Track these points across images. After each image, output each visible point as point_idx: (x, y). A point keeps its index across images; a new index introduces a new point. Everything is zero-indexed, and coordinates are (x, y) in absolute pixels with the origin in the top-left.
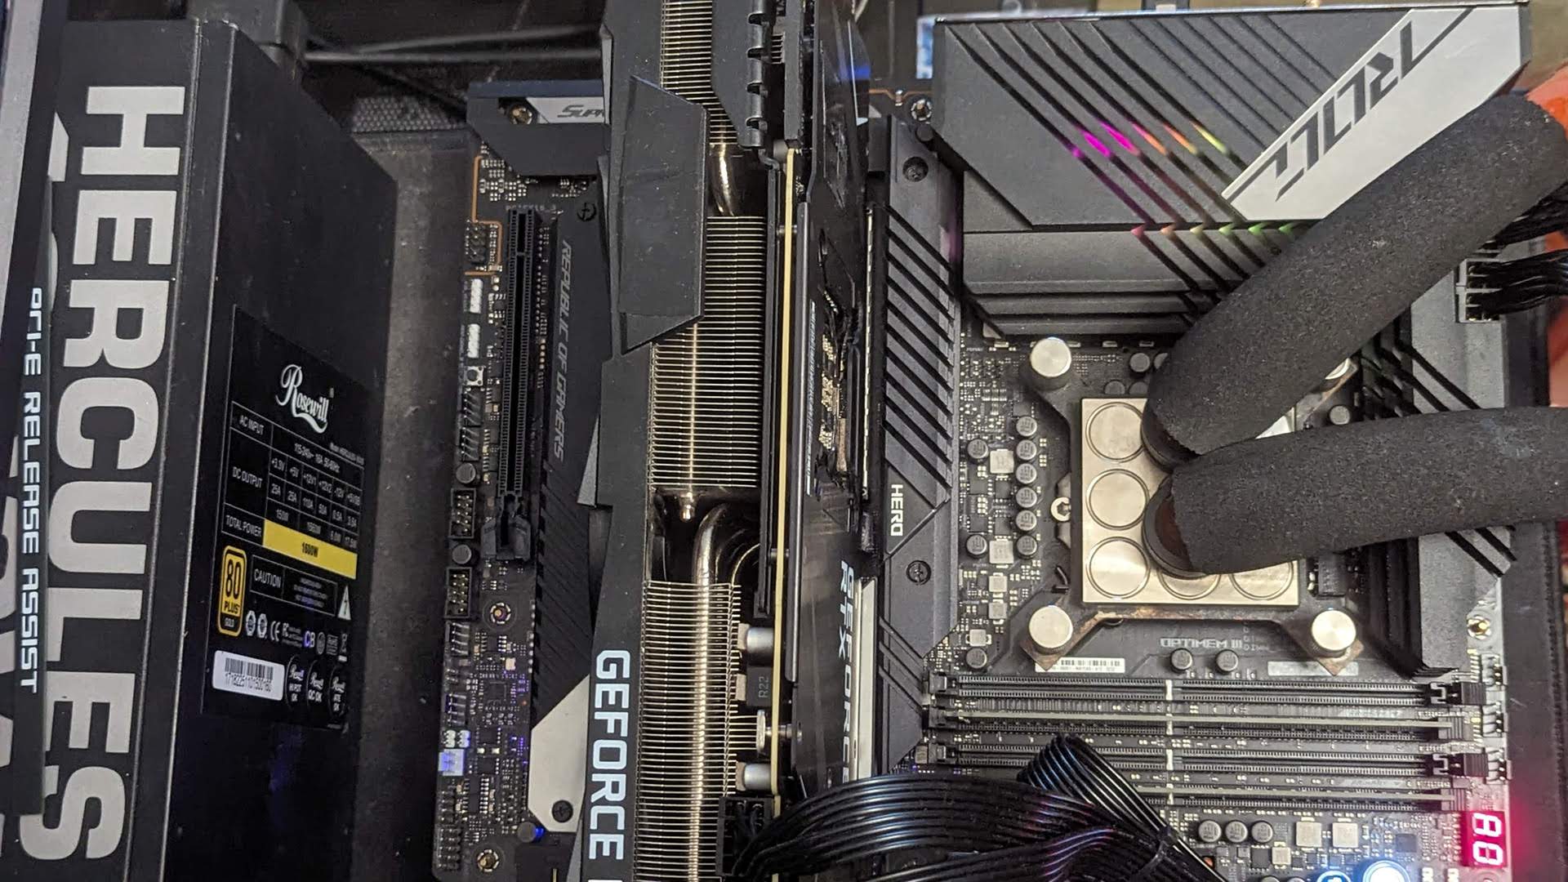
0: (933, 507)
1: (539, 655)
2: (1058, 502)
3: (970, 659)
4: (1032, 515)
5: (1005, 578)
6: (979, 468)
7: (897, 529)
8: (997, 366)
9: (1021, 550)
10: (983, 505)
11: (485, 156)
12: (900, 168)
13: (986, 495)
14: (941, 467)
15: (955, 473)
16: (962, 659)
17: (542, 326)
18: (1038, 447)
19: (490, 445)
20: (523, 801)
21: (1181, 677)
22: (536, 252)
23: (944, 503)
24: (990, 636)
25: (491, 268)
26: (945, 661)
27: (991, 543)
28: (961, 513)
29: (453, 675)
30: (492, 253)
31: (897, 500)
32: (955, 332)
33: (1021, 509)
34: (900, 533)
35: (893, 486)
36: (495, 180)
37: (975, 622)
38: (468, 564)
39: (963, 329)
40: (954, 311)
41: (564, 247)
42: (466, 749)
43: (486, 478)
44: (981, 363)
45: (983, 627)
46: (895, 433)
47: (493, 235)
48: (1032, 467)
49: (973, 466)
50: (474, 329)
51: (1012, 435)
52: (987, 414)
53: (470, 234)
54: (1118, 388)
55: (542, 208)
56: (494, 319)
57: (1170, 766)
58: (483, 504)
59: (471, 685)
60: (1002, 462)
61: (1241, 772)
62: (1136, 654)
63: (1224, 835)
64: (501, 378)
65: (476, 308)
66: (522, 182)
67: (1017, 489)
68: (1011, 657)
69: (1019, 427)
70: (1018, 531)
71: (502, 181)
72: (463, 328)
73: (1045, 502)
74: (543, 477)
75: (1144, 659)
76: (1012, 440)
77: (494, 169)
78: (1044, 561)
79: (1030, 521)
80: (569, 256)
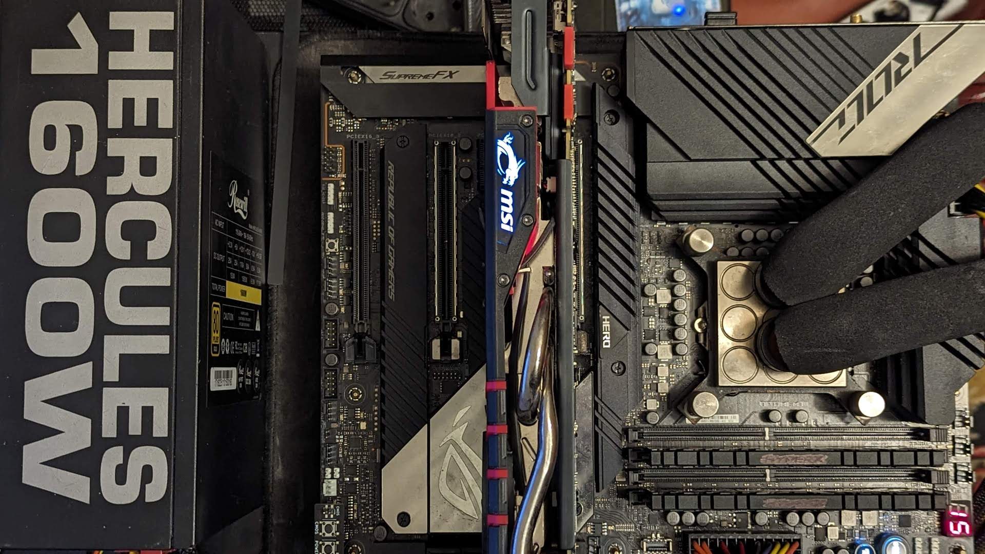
1: (381, 420)
2: (698, 321)
3: (647, 417)
4: (684, 329)
5: (667, 367)
6: (650, 300)
7: (607, 344)
9: (676, 350)
10: (652, 323)
11: (332, 103)
12: (602, 117)
13: (654, 316)
16: (644, 416)
18: (687, 288)
19: (345, 289)
20: (377, 511)
21: (772, 424)
24: (658, 402)
25: (339, 176)
26: (631, 417)
27: (659, 346)
30: (339, 166)
31: (606, 326)
33: (677, 326)
34: (609, 346)
35: (604, 317)
36: (339, 118)
37: (650, 394)
38: (335, 366)
40: (637, 206)
41: (390, 165)
42: (338, 479)
43: (342, 309)
44: (649, 234)
45: (655, 397)
48: (683, 300)
49: (647, 299)
50: (331, 216)
51: (669, 280)
52: (654, 267)
53: (325, 154)
54: (734, 252)
55: (370, 137)
56: (343, 208)
57: (768, 479)
58: (342, 326)
59: (339, 439)
60: (663, 296)
61: (809, 481)
62: (745, 412)
63: (801, 521)
64: (349, 246)
65: (331, 201)
66: (357, 120)
67: (672, 312)
68: (671, 415)
69: (675, 276)
70: (675, 339)
71: (343, 119)
72: (323, 214)
73: (690, 321)
74: (383, 311)
75: (751, 415)
76: (669, 283)
77: (337, 111)
78: (690, 356)
79: (683, 334)
80: (393, 171)
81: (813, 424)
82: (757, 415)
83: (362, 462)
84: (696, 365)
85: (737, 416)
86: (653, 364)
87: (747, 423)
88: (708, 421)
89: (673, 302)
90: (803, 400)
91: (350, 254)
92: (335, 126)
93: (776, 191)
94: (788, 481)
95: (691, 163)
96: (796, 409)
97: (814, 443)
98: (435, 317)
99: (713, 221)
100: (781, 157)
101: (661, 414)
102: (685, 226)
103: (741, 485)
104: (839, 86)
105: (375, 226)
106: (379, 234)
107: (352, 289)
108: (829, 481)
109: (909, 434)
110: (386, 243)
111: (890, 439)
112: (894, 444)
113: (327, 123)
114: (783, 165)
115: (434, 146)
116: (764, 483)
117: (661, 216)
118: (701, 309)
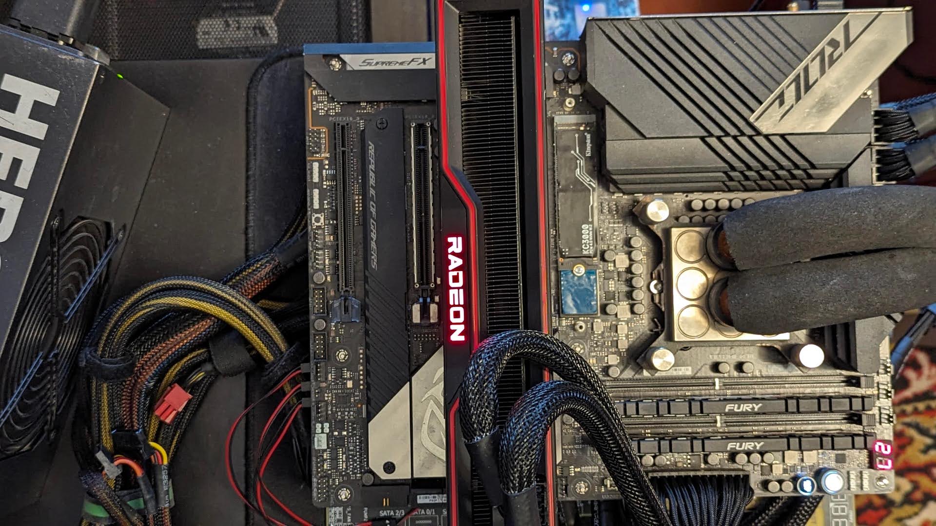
1: (367, 378)
2: (654, 283)
3: (610, 372)
4: (640, 291)
5: (626, 325)
6: (610, 265)
9: (636, 311)
10: (612, 285)
11: (315, 88)
13: (613, 279)
16: (604, 371)
17: (355, 188)
18: (643, 253)
19: (330, 259)
20: (366, 462)
21: (723, 376)
24: (619, 358)
25: (323, 155)
27: (618, 306)
28: (600, 290)
29: (316, 392)
30: (323, 146)
33: (635, 288)
36: (322, 102)
37: (611, 350)
38: (324, 329)
41: (370, 145)
42: (328, 433)
43: (329, 278)
45: (615, 353)
48: (639, 265)
49: (606, 263)
50: (316, 192)
51: (627, 246)
52: (612, 234)
53: (310, 136)
54: (685, 219)
55: (351, 119)
56: (327, 186)
57: (719, 425)
58: (328, 294)
59: (328, 397)
60: (622, 262)
61: (755, 425)
62: (697, 364)
63: (749, 461)
64: (333, 220)
65: (316, 179)
66: (339, 103)
67: (630, 276)
68: (632, 368)
69: (632, 242)
70: (633, 299)
71: (325, 103)
72: (308, 191)
73: (646, 283)
74: (366, 279)
75: (702, 367)
76: (626, 249)
77: (320, 95)
78: (647, 315)
79: (640, 295)
80: (373, 150)
81: (758, 374)
82: (708, 367)
83: (349, 418)
84: (652, 324)
85: (690, 368)
86: (614, 323)
87: (699, 375)
88: (664, 374)
89: (631, 265)
90: (748, 353)
91: (335, 227)
92: (318, 109)
93: (723, 164)
94: (737, 426)
95: (646, 141)
96: (743, 360)
97: (759, 391)
98: (414, 284)
99: (666, 192)
100: (727, 134)
101: (622, 367)
102: (640, 197)
103: (694, 430)
104: (778, 68)
105: (357, 201)
106: (361, 209)
107: (338, 260)
108: (773, 425)
109: (843, 382)
110: (368, 217)
111: (827, 387)
112: (831, 390)
113: (311, 107)
114: (729, 141)
115: (411, 127)
116: (715, 428)
117: (618, 188)
118: (656, 271)
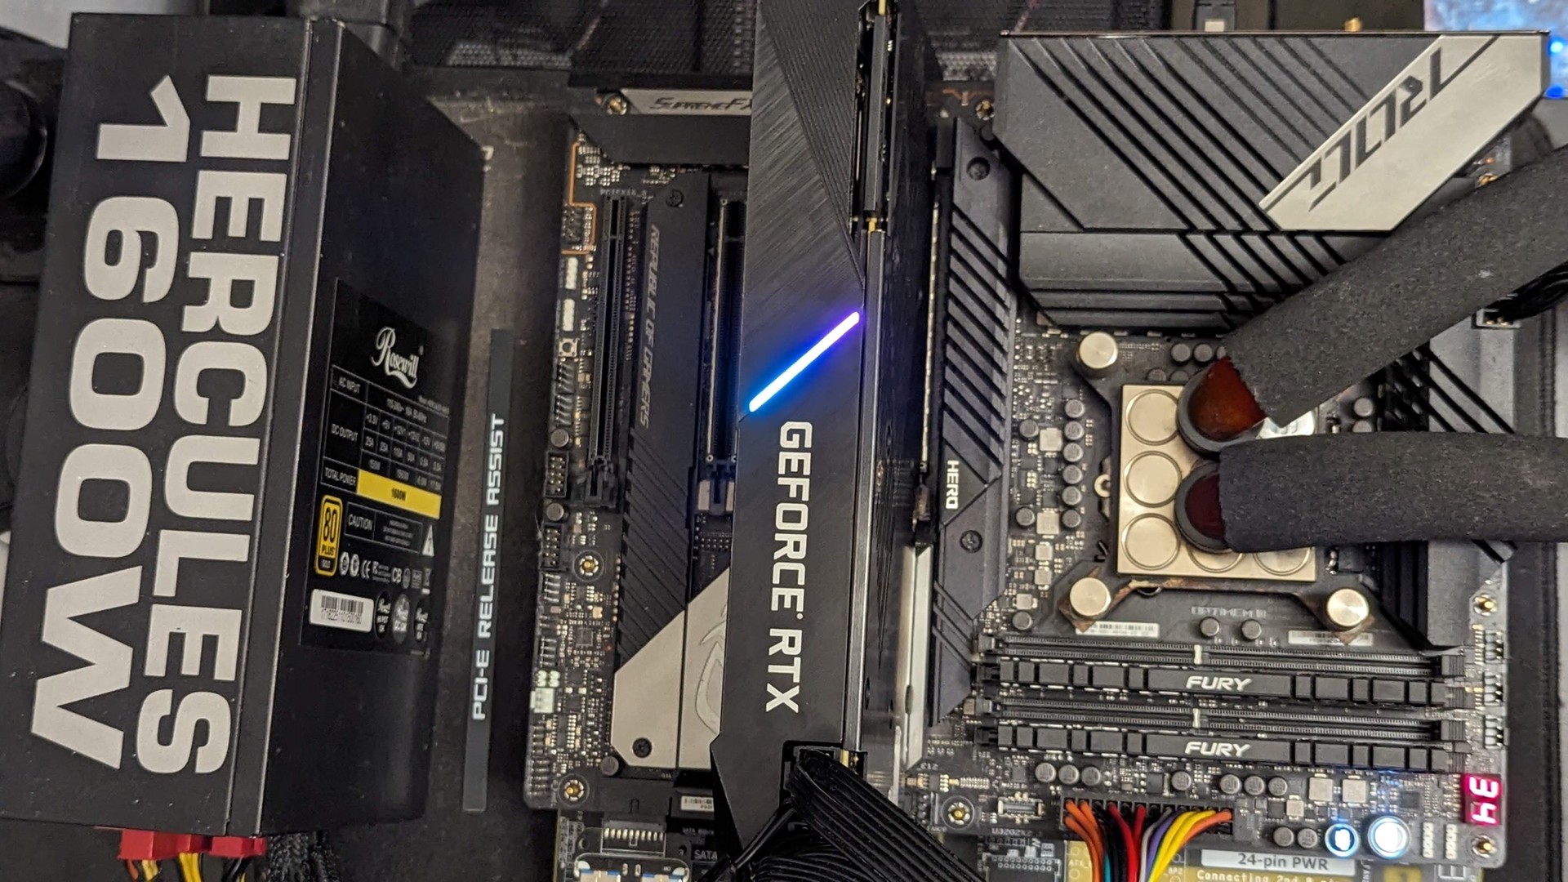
0: (985, 482)
1: (623, 606)
2: (1101, 479)
3: (1016, 621)
4: (1077, 490)
5: (1051, 548)
6: (1030, 445)
7: (952, 502)
8: (1050, 351)
9: (1066, 522)
10: (1032, 480)
11: (582, 144)
12: (965, 167)
13: (1035, 470)
14: (994, 446)
15: (1009, 451)
16: (1009, 620)
17: (630, 302)
18: (1085, 427)
19: (582, 412)
20: (606, 737)
21: (1209, 642)
22: (627, 234)
23: (995, 480)
24: (1035, 600)
25: (585, 248)
26: (993, 621)
27: (1039, 515)
28: (1011, 486)
29: (543, 621)
30: (587, 234)
31: (952, 475)
32: (1011, 319)
33: (1067, 485)
34: (955, 506)
35: (950, 462)
36: (591, 165)
37: (1022, 587)
38: (561, 521)
39: (1019, 315)
40: (1011, 301)
41: (653, 230)
42: (556, 689)
43: (578, 441)
44: (1035, 348)
45: (1030, 592)
46: (952, 414)
47: (588, 217)
48: (1078, 447)
49: (1025, 444)
50: (570, 304)
51: (1059, 416)
52: (1039, 395)
53: (568, 218)
54: (1161, 375)
55: (634, 193)
56: (587, 295)
57: (1196, 724)
58: (574, 465)
59: (562, 630)
60: (1050, 441)
64: (590, 350)
65: (571, 284)
66: (617, 168)
67: (1062, 465)
69: (1068, 408)
70: (1064, 504)
71: (597, 167)
72: (557, 301)
73: (1088, 479)
74: (631, 443)
75: (1177, 626)
76: (1059, 420)
77: (590, 155)
78: (1086, 532)
79: (1076, 497)
80: (658, 240)
81: (1271, 643)
82: (1185, 626)
83: (592, 666)
84: (1096, 547)
85: (1157, 626)
86: (1030, 541)
87: (1170, 637)
88: (1110, 633)
91: (593, 361)
92: (584, 177)
93: (1215, 280)
96: (1243, 619)
98: (706, 455)
100: (1224, 231)
101: (1038, 617)
110: (641, 343)
113: (574, 172)
114: (1228, 242)
115: (721, 206)
117: (1049, 319)
118: (1107, 461)
